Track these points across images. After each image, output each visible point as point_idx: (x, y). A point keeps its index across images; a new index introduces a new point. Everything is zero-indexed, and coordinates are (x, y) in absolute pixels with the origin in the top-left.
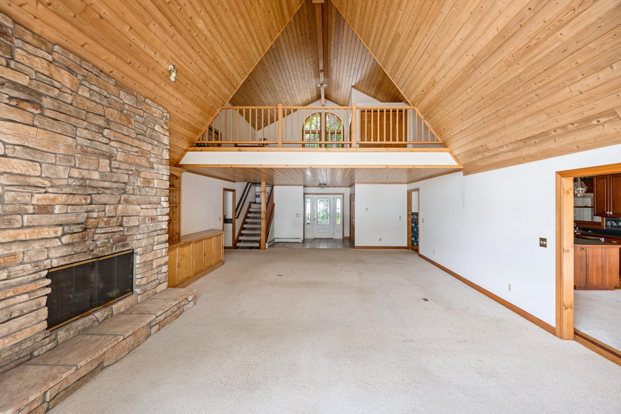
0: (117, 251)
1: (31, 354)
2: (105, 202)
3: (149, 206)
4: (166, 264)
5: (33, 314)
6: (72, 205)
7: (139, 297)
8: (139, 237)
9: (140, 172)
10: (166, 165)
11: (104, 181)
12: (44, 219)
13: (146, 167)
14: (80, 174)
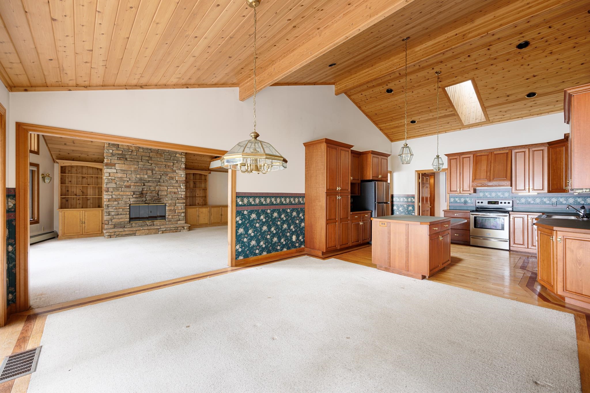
0: (156, 203)
1: (125, 226)
2: (150, 185)
3: (172, 187)
4: (183, 212)
5: (125, 215)
6: (137, 186)
7: (167, 223)
8: (167, 199)
9: (168, 174)
10: (183, 170)
11: (149, 178)
12: (128, 190)
13: (170, 172)
14: (140, 176)
